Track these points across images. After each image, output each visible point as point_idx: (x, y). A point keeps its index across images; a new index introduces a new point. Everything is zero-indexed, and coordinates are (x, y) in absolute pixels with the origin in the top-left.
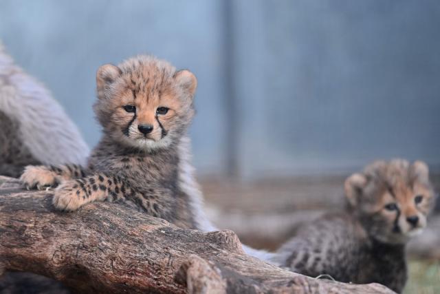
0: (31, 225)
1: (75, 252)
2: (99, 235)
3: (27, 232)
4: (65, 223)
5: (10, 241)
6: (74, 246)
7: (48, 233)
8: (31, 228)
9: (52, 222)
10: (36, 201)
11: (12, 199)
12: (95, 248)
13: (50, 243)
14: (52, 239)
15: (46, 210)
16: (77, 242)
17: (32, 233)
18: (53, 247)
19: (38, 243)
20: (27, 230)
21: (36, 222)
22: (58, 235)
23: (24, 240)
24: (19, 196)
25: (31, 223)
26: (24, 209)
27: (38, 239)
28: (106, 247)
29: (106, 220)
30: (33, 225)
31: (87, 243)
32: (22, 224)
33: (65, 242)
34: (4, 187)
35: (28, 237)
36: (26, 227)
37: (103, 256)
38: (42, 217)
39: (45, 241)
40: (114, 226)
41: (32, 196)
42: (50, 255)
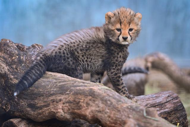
0: (82, 101)
1: (96, 113)
2: (106, 107)
3: (81, 103)
4: (94, 101)
5: (74, 107)
6: (97, 110)
7: (88, 104)
8: (82, 102)
9: (90, 100)
10: (85, 91)
11: (77, 89)
12: (103, 112)
13: (88, 109)
14: (89, 107)
15: (88, 95)
16: (97, 109)
17: (82, 104)
18: (89, 110)
19: (84, 109)
20: (81, 102)
21: (84, 100)
22: (91, 106)
23: (79, 106)
24: (79, 88)
25: (82, 100)
26: (80, 94)
27: (84, 107)
28: (108, 112)
29: (109, 100)
30: (83, 101)
31: (101, 110)
32: (79, 100)
33: (93, 108)
34: (76, 84)
35: (81, 105)
36: (80, 101)
37: (106, 116)
38: (86, 98)
39: (87, 108)
40: (112, 103)
41: (84, 89)
42: (87, 114)
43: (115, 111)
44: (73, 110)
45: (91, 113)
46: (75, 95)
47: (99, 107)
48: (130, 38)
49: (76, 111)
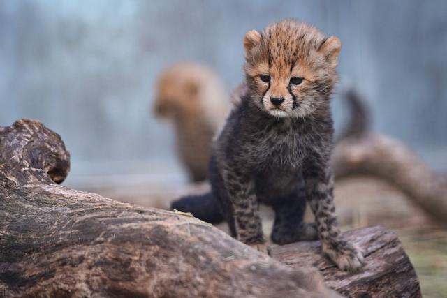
43: (217, 279)
44: (115, 283)
45: (158, 288)
46: (118, 245)
47: (177, 271)
48: (292, 101)
49: (121, 284)
